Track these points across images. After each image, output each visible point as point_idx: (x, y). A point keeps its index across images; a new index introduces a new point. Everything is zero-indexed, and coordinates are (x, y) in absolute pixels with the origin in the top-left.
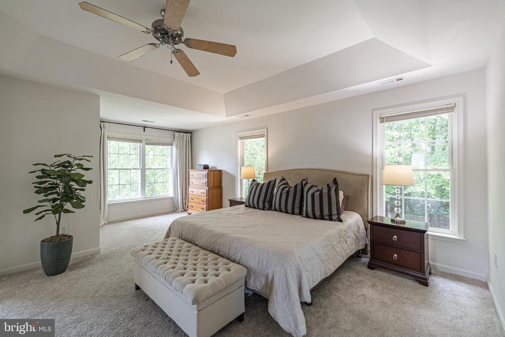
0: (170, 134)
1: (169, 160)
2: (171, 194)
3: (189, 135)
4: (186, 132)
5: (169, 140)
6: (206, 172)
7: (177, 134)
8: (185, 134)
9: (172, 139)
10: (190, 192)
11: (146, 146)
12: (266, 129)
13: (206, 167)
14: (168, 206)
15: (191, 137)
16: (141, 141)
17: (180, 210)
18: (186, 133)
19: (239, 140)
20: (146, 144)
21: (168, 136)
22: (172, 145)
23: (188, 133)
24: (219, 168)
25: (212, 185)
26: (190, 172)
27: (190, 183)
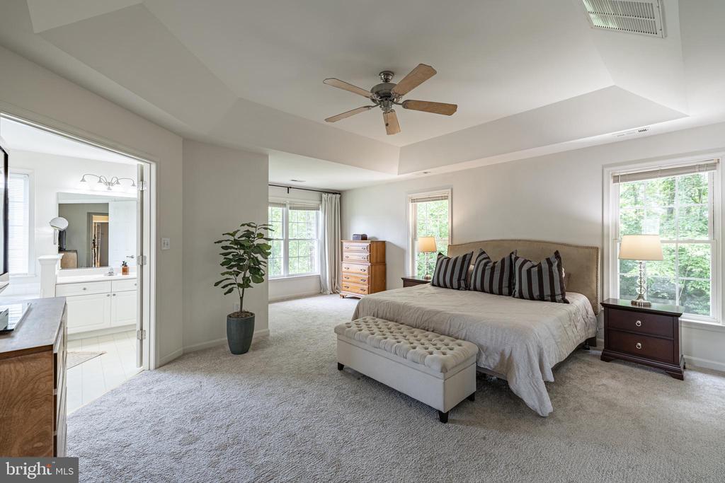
0: (316, 195)
1: (314, 228)
2: (316, 271)
3: (338, 196)
4: (335, 192)
5: (315, 203)
6: (366, 244)
7: (324, 196)
8: (334, 196)
9: (319, 202)
10: (344, 269)
11: (290, 211)
12: (450, 190)
13: (364, 238)
14: (313, 286)
15: (340, 198)
16: (284, 205)
17: (329, 292)
18: (334, 194)
19: (411, 204)
20: (290, 208)
21: (313, 199)
22: (319, 210)
23: (336, 193)
24: (381, 239)
25: (374, 261)
26: (344, 244)
27: (344, 257)
